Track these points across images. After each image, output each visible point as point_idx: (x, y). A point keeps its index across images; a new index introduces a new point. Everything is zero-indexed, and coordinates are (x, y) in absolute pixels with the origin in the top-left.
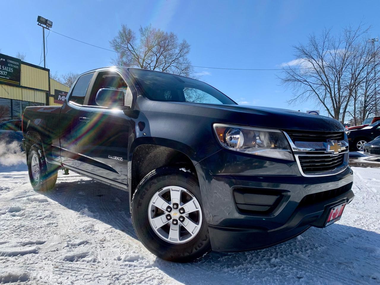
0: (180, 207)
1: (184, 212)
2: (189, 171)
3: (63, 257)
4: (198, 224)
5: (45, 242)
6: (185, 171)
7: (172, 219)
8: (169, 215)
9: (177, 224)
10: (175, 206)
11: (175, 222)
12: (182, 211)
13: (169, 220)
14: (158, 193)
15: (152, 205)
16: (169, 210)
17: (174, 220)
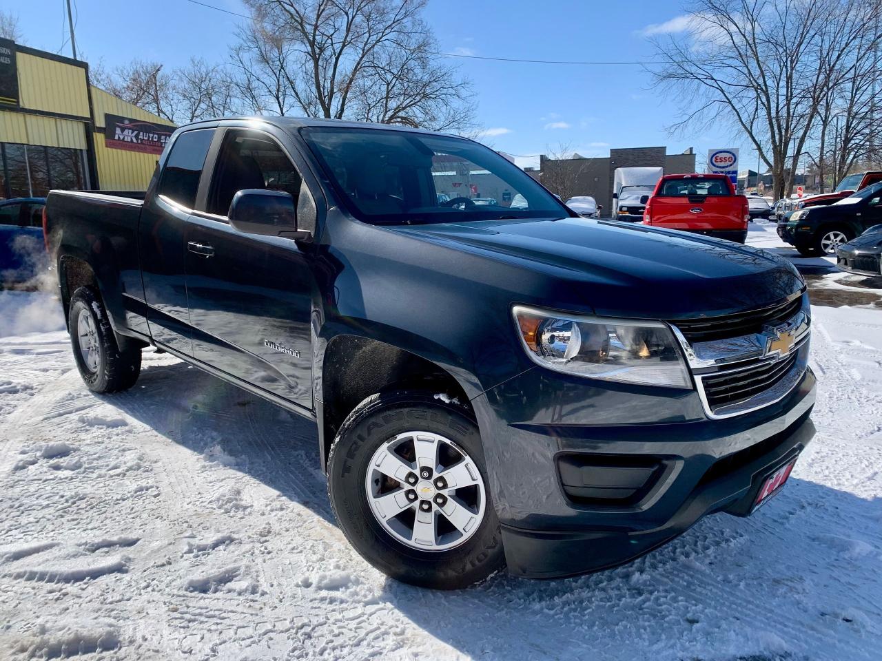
0: (436, 475)
1: (445, 486)
2: (455, 401)
3: (185, 582)
4: (476, 512)
5: (138, 540)
6: (447, 401)
7: (420, 499)
8: (412, 491)
9: (429, 510)
10: (426, 474)
11: (425, 507)
12: (440, 484)
13: (411, 501)
14: (385, 445)
15: (375, 470)
16: (412, 480)
17: (423, 502)
